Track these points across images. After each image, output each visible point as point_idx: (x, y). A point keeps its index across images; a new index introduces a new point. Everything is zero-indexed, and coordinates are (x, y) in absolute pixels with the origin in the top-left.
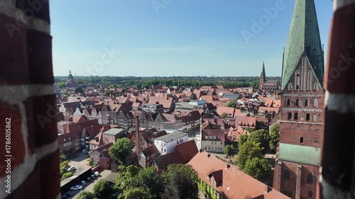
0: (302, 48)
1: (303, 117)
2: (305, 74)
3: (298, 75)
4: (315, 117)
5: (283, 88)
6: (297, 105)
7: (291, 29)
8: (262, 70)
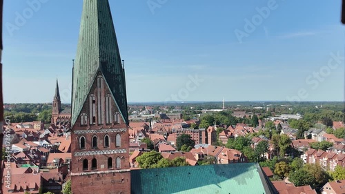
0: (96, 63)
1: (105, 163)
2: (103, 101)
3: (94, 102)
4: (119, 161)
5: (73, 122)
6: (94, 145)
7: (81, 33)
8: (54, 94)
